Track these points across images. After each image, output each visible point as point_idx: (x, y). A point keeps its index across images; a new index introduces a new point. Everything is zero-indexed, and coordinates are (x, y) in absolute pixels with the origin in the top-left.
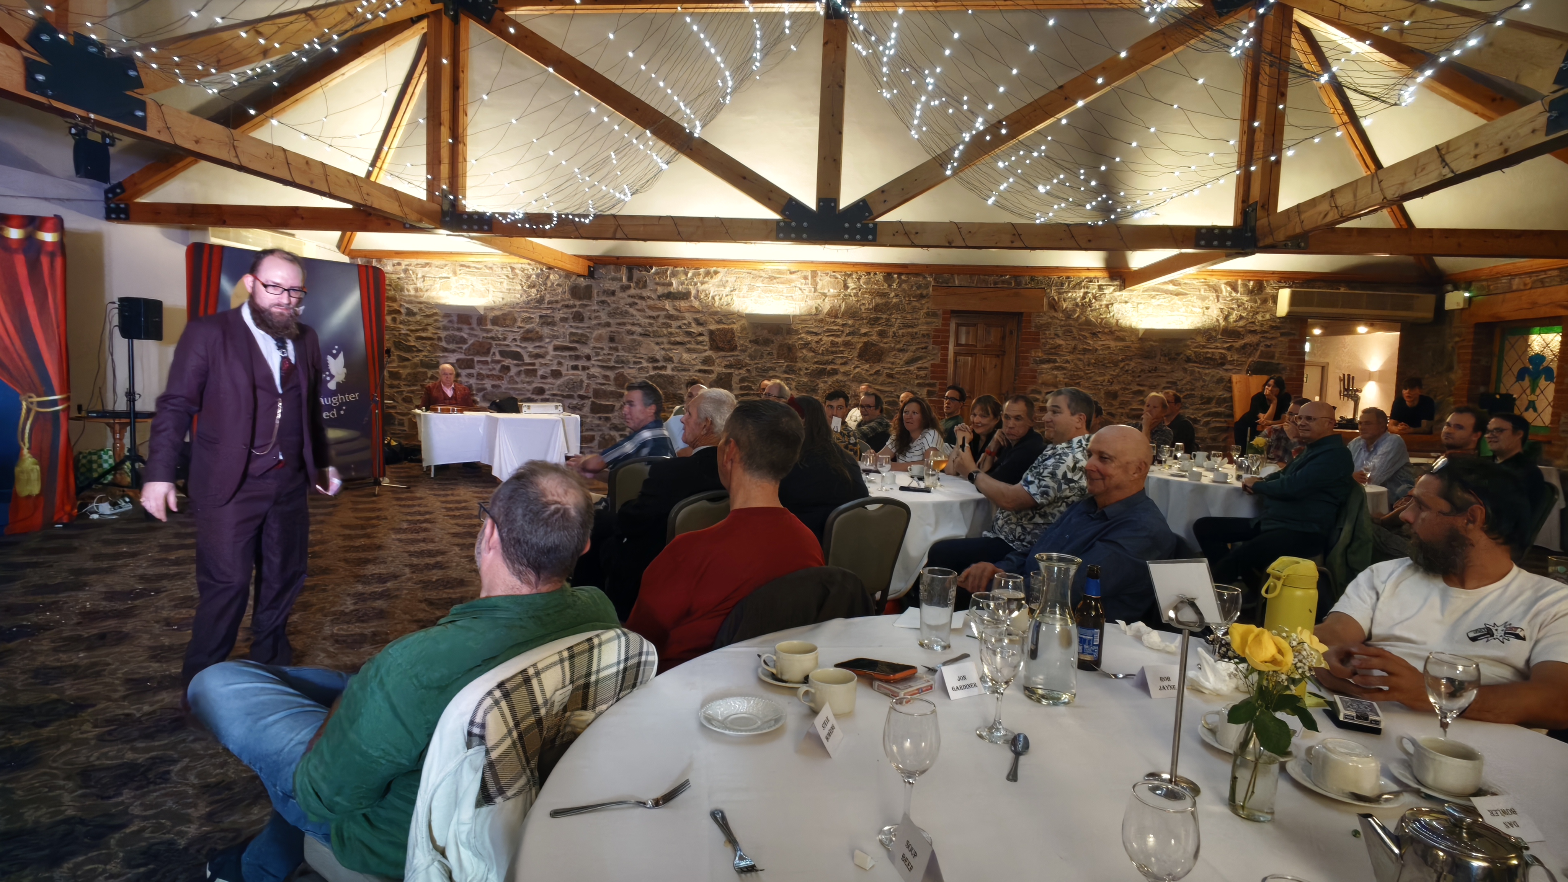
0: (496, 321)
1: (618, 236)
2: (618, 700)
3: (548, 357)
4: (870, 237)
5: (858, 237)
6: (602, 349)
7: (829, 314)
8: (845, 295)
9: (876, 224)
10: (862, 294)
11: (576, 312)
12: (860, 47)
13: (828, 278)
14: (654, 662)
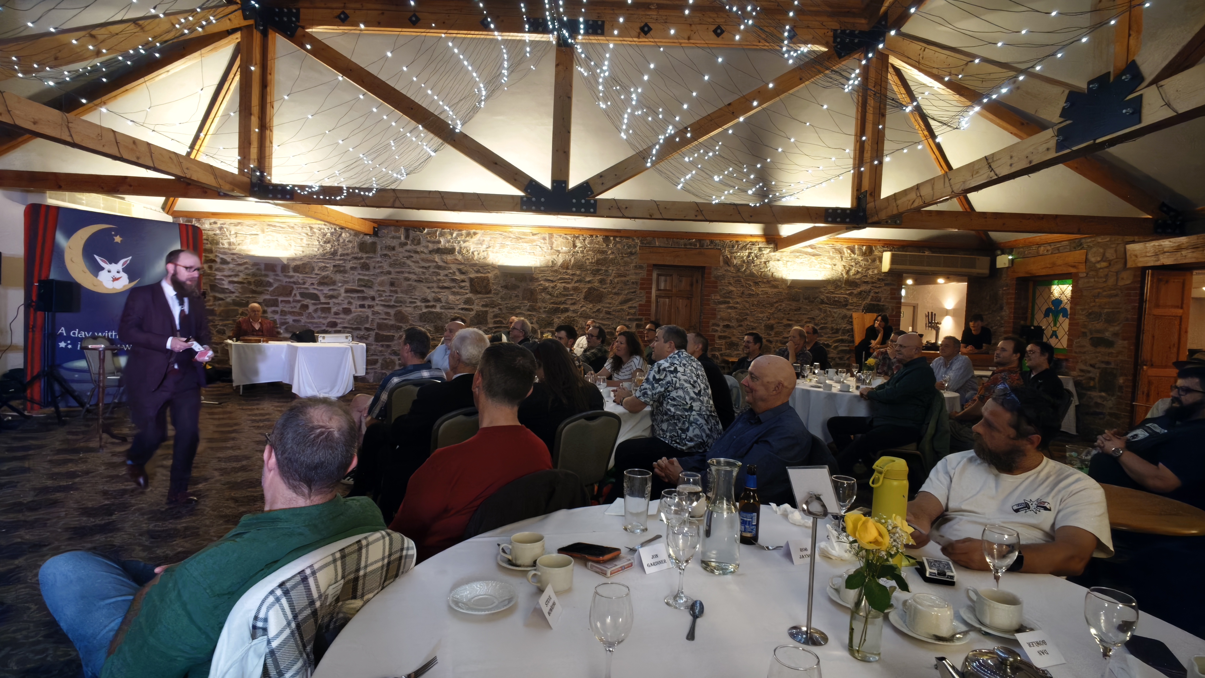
0: (297, 269)
1: (396, 206)
2: (383, 588)
3: (341, 298)
4: (592, 210)
5: (583, 210)
6: (384, 291)
7: (562, 266)
8: (574, 252)
9: (596, 201)
10: (587, 251)
11: (364, 263)
12: (582, 70)
13: (561, 239)
14: (413, 555)
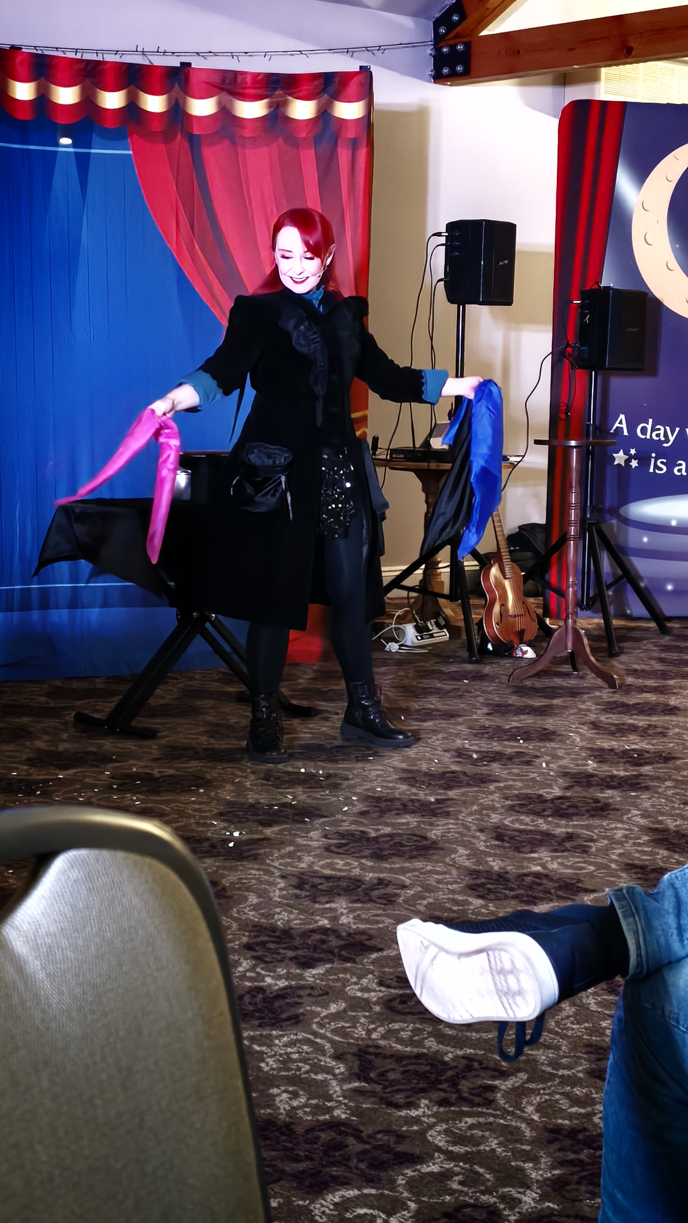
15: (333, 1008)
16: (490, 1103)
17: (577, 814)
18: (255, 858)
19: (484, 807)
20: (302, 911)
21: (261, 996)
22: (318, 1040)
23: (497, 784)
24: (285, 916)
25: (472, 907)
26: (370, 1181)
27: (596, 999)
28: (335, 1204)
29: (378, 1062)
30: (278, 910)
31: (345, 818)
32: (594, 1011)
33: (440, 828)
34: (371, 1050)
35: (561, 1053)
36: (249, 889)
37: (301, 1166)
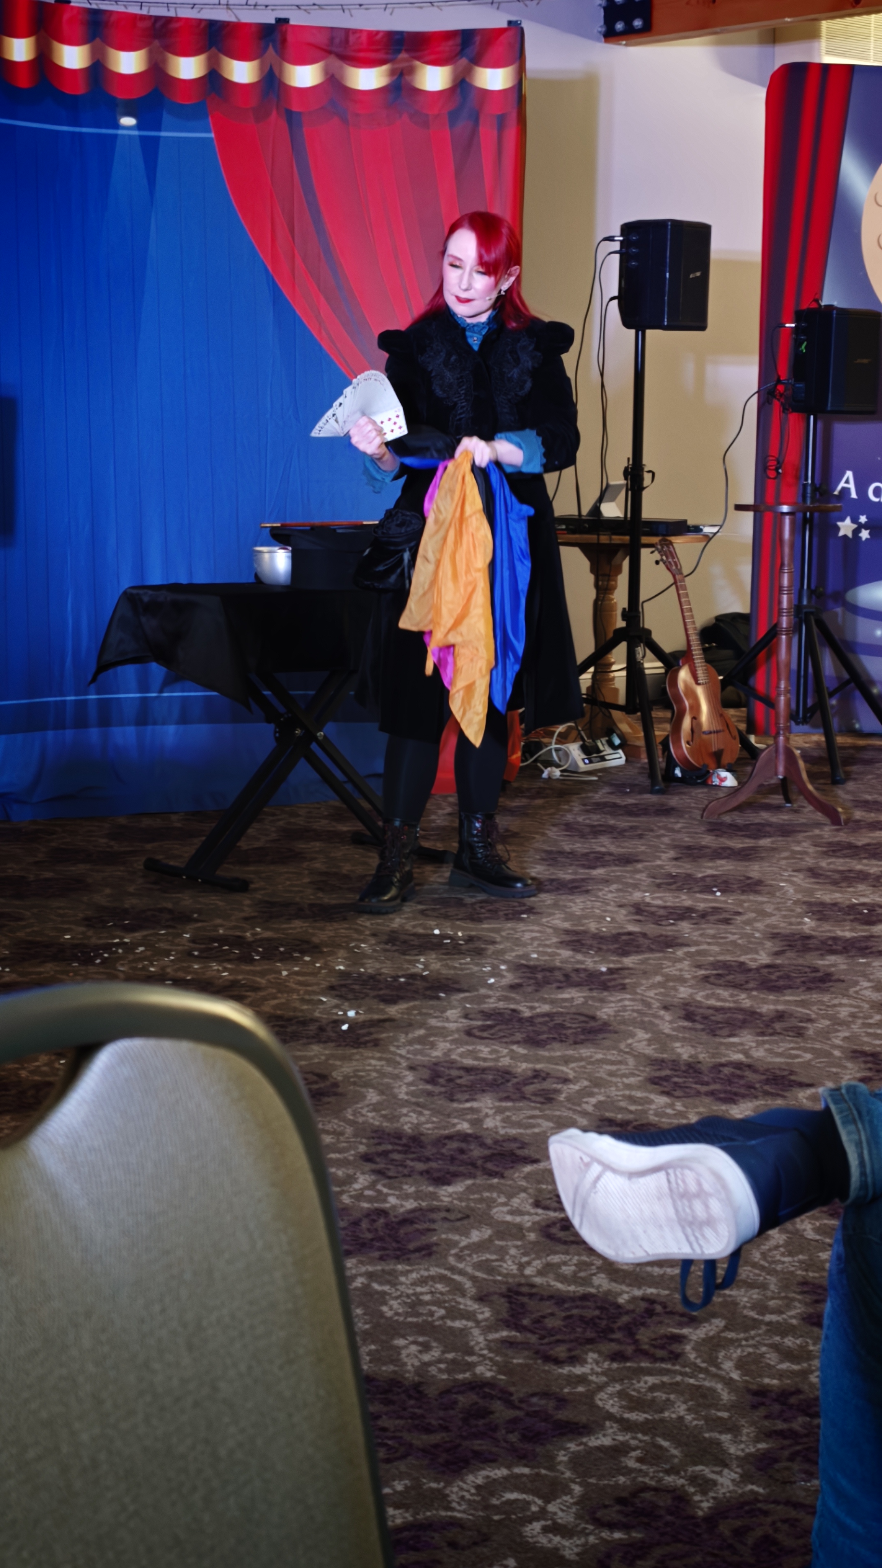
15: (476, 1236)
16: (675, 1357)
17: (790, 987)
18: (376, 1043)
19: (668, 978)
20: (435, 1112)
21: (382, 1221)
22: (456, 1277)
23: (686, 949)
24: (413, 1118)
25: (653, 1107)
26: (523, 1457)
27: (813, 1224)
28: (478, 1487)
29: (531, 1304)
30: (405, 1111)
31: (491, 993)
32: (811, 1240)
33: (613, 1005)
34: (525, 1289)
35: (769, 1294)
36: (368, 1084)
37: (435, 1438)
